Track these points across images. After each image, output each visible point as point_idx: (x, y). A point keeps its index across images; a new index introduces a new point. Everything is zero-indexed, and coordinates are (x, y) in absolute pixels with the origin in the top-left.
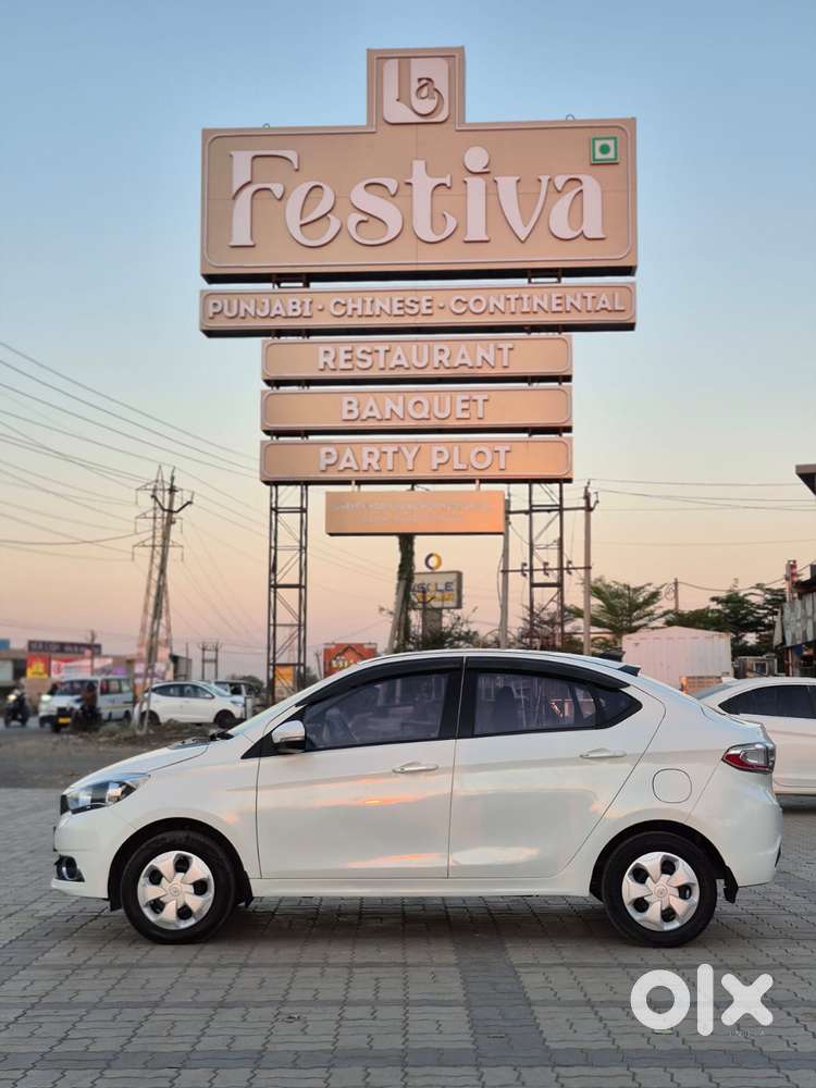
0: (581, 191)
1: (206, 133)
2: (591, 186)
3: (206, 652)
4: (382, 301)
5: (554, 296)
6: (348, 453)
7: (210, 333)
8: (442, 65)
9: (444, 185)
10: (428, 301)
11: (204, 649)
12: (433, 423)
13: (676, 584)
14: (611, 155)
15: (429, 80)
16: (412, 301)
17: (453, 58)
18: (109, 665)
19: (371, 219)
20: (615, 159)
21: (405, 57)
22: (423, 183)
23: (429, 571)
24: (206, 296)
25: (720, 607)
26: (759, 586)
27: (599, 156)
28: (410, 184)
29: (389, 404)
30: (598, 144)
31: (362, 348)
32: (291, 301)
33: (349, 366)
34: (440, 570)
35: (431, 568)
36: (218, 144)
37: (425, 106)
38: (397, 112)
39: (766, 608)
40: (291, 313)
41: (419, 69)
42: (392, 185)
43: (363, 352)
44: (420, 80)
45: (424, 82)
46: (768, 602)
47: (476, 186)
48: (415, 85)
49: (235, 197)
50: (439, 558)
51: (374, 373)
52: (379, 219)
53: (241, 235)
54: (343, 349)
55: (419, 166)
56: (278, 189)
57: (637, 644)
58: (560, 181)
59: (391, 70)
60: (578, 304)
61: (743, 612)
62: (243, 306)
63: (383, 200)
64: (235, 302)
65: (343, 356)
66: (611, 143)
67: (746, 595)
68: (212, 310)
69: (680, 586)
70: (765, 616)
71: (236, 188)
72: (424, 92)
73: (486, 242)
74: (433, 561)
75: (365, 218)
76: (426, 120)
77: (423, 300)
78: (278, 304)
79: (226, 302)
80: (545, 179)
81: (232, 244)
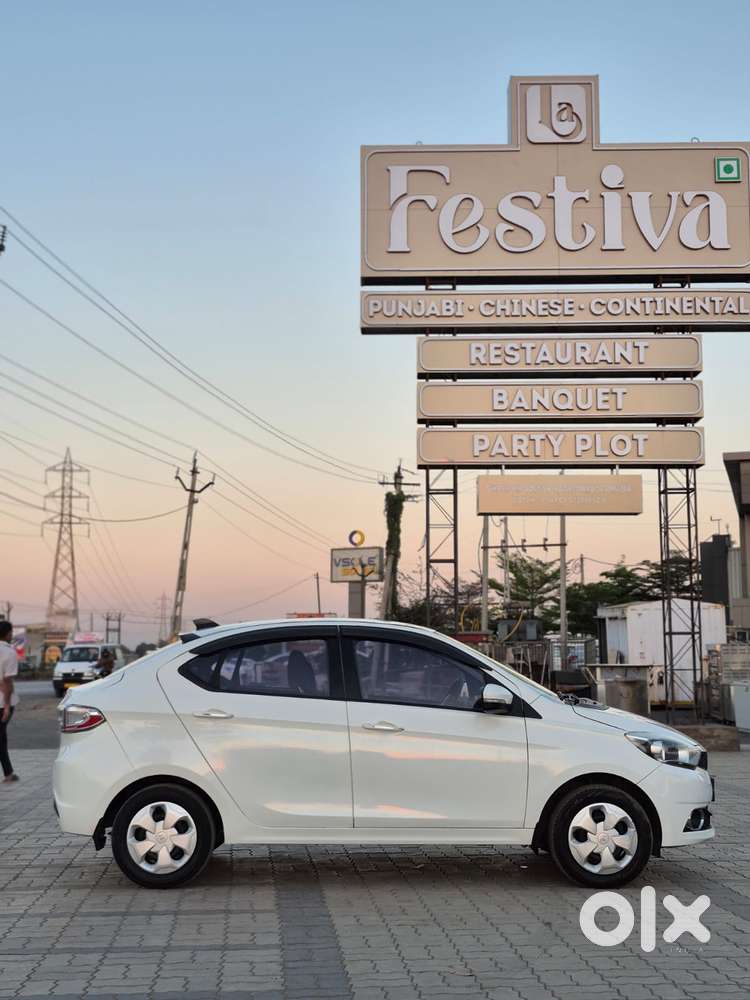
0: (708, 206)
1: (364, 149)
2: (717, 201)
3: (110, 622)
4: (528, 303)
5: (685, 300)
6: (500, 440)
7: (365, 331)
8: (580, 91)
9: (584, 198)
10: (570, 303)
11: (108, 619)
12: (576, 414)
13: (582, 559)
14: (734, 174)
15: (568, 104)
16: (556, 303)
17: (589, 84)
18: (21, 635)
19: (517, 230)
20: (738, 178)
21: (547, 84)
22: (564, 197)
23: (353, 546)
24: (366, 297)
25: (608, 580)
26: (646, 562)
27: (723, 174)
28: (552, 198)
29: (537, 396)
30: (723, 164)
31: (510, 345)
32: (445, 302)
33: (499, 361)
34: (362, 546)
35: (355, 544)
36: (376, 160)
37: (565, 128)
38: (539, 132)
39: (651, 582)
40: (445, 313)
41: (559, 95)
42: (536, 198)
43: (512, 348)
44: (560, 104)
45: (564, 106)
46: (652, 575)
47: (613, 200)
48: (555, 109)
49: (391, 208)
50: (362, 535)
51: (521, 368)
52: (524, 229)
53: (399, 242)
54: (494, 345)
55: (560, 182)
56: (432, 201)
57: (640, 615)
58: (689, 197)
59: (534, 95)
60: (707, 307)
61: (629, 585)
62: (401, 306)
63: (528, 212)
64: (394, 302)
65: (494, 353)
66: (734, 164)
67: (633, 570)
68: (373, 309)
69: (585, 561)
70: (650, 588)
71: (393, 199)
72: (564, 115)
73: (623, 250)
74: (356, 538)
75: (512, 228)
76: (566, 141)
77: (566, 301)
78: (433, 304)
79: (385, 303)
80: (675, 195)
81: (390, 250)
